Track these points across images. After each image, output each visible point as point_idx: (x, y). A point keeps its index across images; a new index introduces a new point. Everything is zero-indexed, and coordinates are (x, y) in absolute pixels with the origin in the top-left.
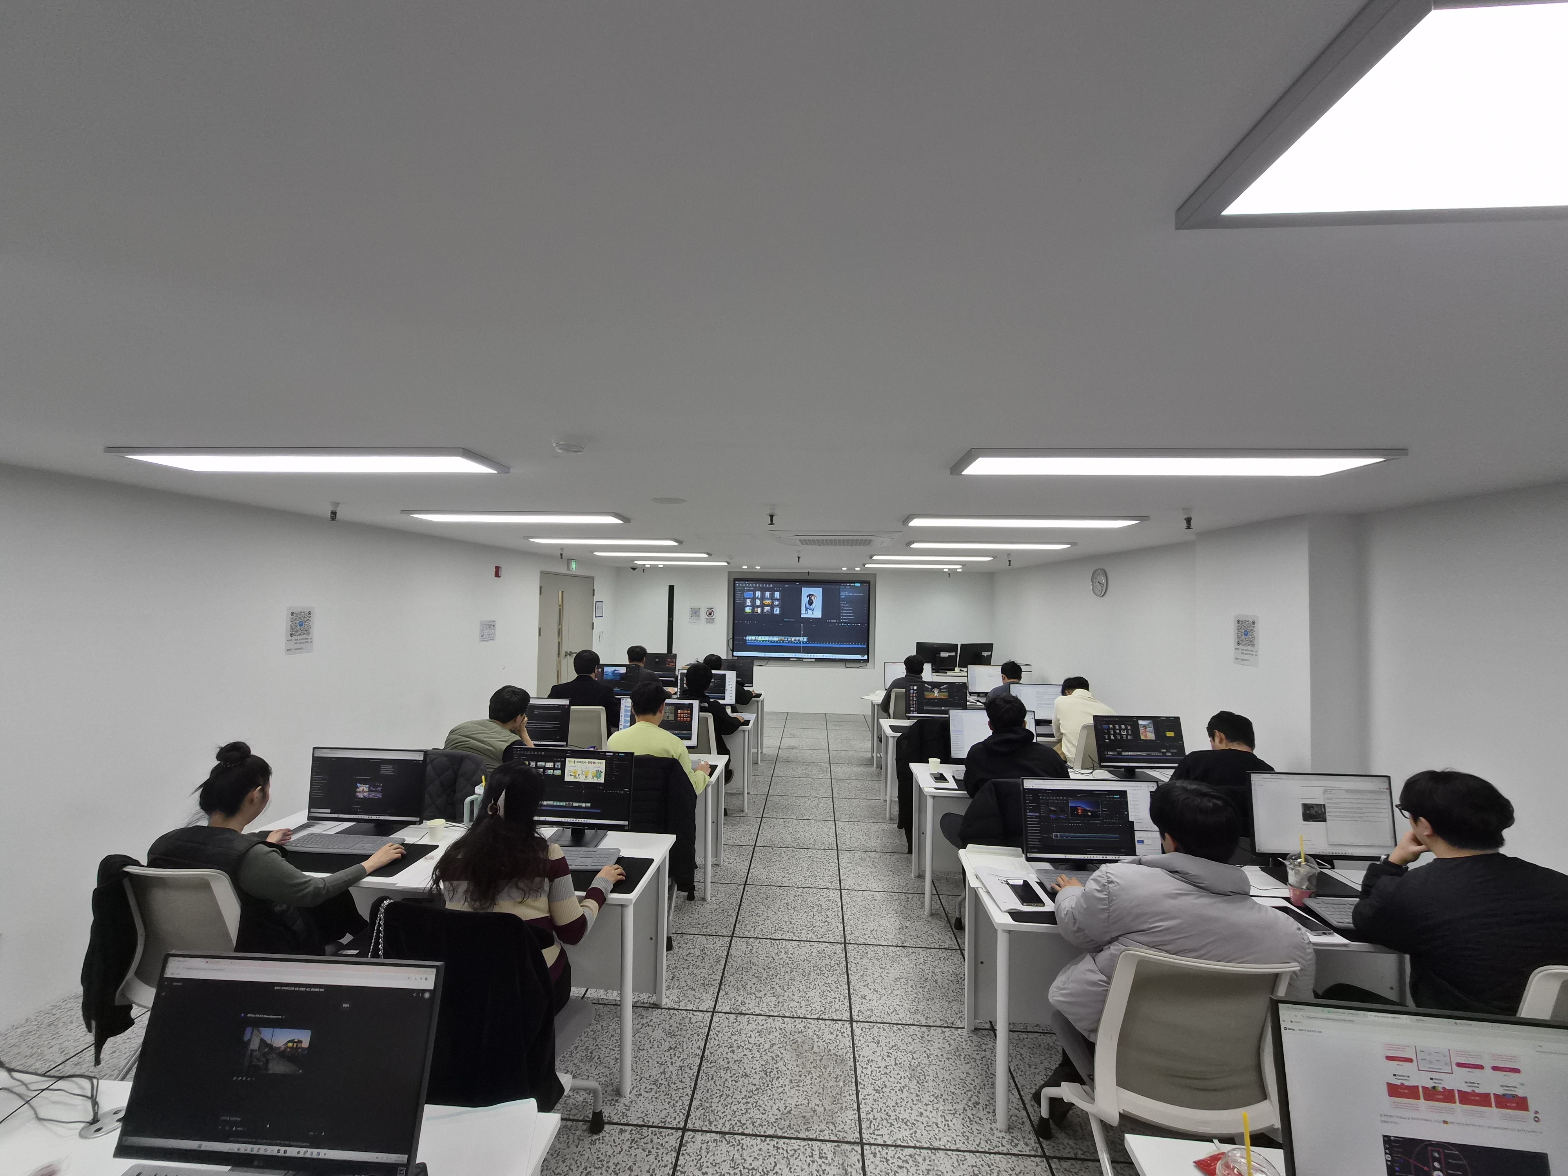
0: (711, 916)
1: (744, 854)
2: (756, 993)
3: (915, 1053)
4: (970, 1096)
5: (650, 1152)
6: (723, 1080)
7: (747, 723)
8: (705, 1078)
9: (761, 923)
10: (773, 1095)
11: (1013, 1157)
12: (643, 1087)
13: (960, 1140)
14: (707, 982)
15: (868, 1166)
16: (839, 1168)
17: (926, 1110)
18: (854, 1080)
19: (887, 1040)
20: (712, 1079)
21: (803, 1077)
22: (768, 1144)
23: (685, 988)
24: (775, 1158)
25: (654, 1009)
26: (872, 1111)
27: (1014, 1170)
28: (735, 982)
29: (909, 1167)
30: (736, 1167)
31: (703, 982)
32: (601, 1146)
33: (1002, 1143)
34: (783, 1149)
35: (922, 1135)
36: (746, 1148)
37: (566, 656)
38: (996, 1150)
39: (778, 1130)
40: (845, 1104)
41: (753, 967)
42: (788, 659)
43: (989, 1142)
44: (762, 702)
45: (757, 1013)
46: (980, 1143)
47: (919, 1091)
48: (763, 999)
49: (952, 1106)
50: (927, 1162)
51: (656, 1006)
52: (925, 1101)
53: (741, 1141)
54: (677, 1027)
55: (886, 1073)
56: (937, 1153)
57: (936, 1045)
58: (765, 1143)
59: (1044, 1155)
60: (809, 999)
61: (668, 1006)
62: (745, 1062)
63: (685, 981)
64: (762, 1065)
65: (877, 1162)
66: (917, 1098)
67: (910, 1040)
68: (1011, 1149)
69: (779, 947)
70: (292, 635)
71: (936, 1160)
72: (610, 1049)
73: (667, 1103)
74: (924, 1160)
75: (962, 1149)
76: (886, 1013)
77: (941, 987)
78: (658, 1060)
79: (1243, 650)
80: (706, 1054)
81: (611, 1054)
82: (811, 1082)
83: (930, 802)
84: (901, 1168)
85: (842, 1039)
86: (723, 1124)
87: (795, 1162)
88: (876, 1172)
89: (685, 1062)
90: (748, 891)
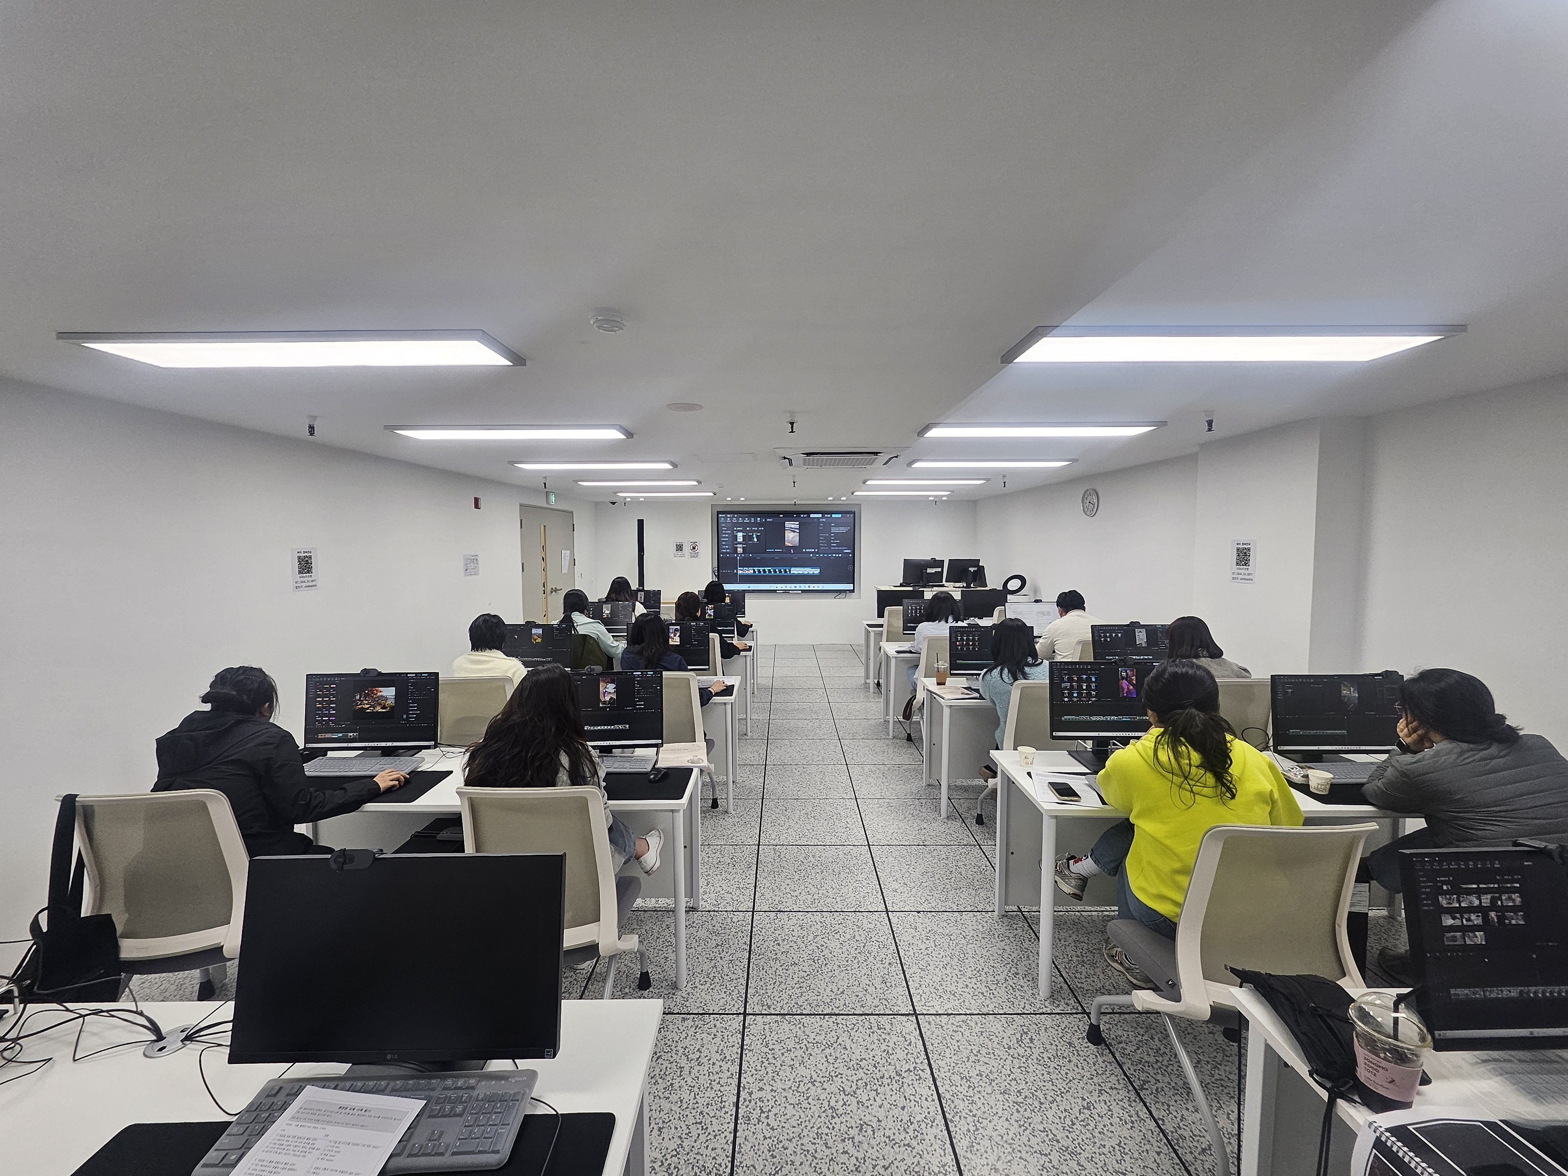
0: (734, 829)
1: (756, 772)
2: (791, 892)
3: (951, 935)
5: (715, 1035)
6: (774, 969)
8: (756, 968)
9: (784, 832)
10: (824, 979)
11: (1057, 1016)
12: (697, 981)
13: (1006, 1005)
14: (741, 886)
15: (925, 1032)
16: (898, 1036)
17: (970, 983)
18: (898, 962)
19: (924, 926)
20: (763, 969)
21: (850, 962)
22: (827, 1021)
23: (722, 892)
24: (836, 1032)
26: (920, 986)
27: (1059, 1026)
28: (770, 885)
29: (963, 1031)
30: (801, 1042)
31: (738, 886)
32: (666, 1033)
33: (1045, 1005)
34: (842, 1024)
35: (970, 1003)
36: (807, 1026)
37: (551, 593)
38: (1041, 1011)
39: (835, 1008)
40: (893, 983)
41: (784, 870)
42: (775, 591)
43: (1033, 1005)
45: (795, 910)
46: (1025, 1006)
47: (961, 967)
48: (799, 897)
49: (994, 977)
50: (979, 1025)
51: (695, 909)
52: (969, 975)
53: (801, 1020)
54: (720, 927)
55: (928, 954)
56: (987, 1018)
57: (971, 928)
58: (825, 1021)
59: (1084, 1013)
60: (844, 895)
61: (708, 909)
62: (792, 952)
63: (721, 886)
64: (809, 954)
65: (933, 1029)
66: (960, 973)
67: (945, 924)
68: (1054, 1009)
69: (806, 852)
71: (987, 1023)
72: (659, 950)
73: (723, 992)
74: (976, 1024)
75: (1009, 1012)
76: (919, 903)
77: (966, 878)
78: (708, 956)
80: (752, 949)
82: (858, 966)
84: (956, 1032)
85: (881, 927)
86: (782, 1007)
87: (855, 1034)
88: (934, 1037)
89: (734, 956)
90: (766, 805)
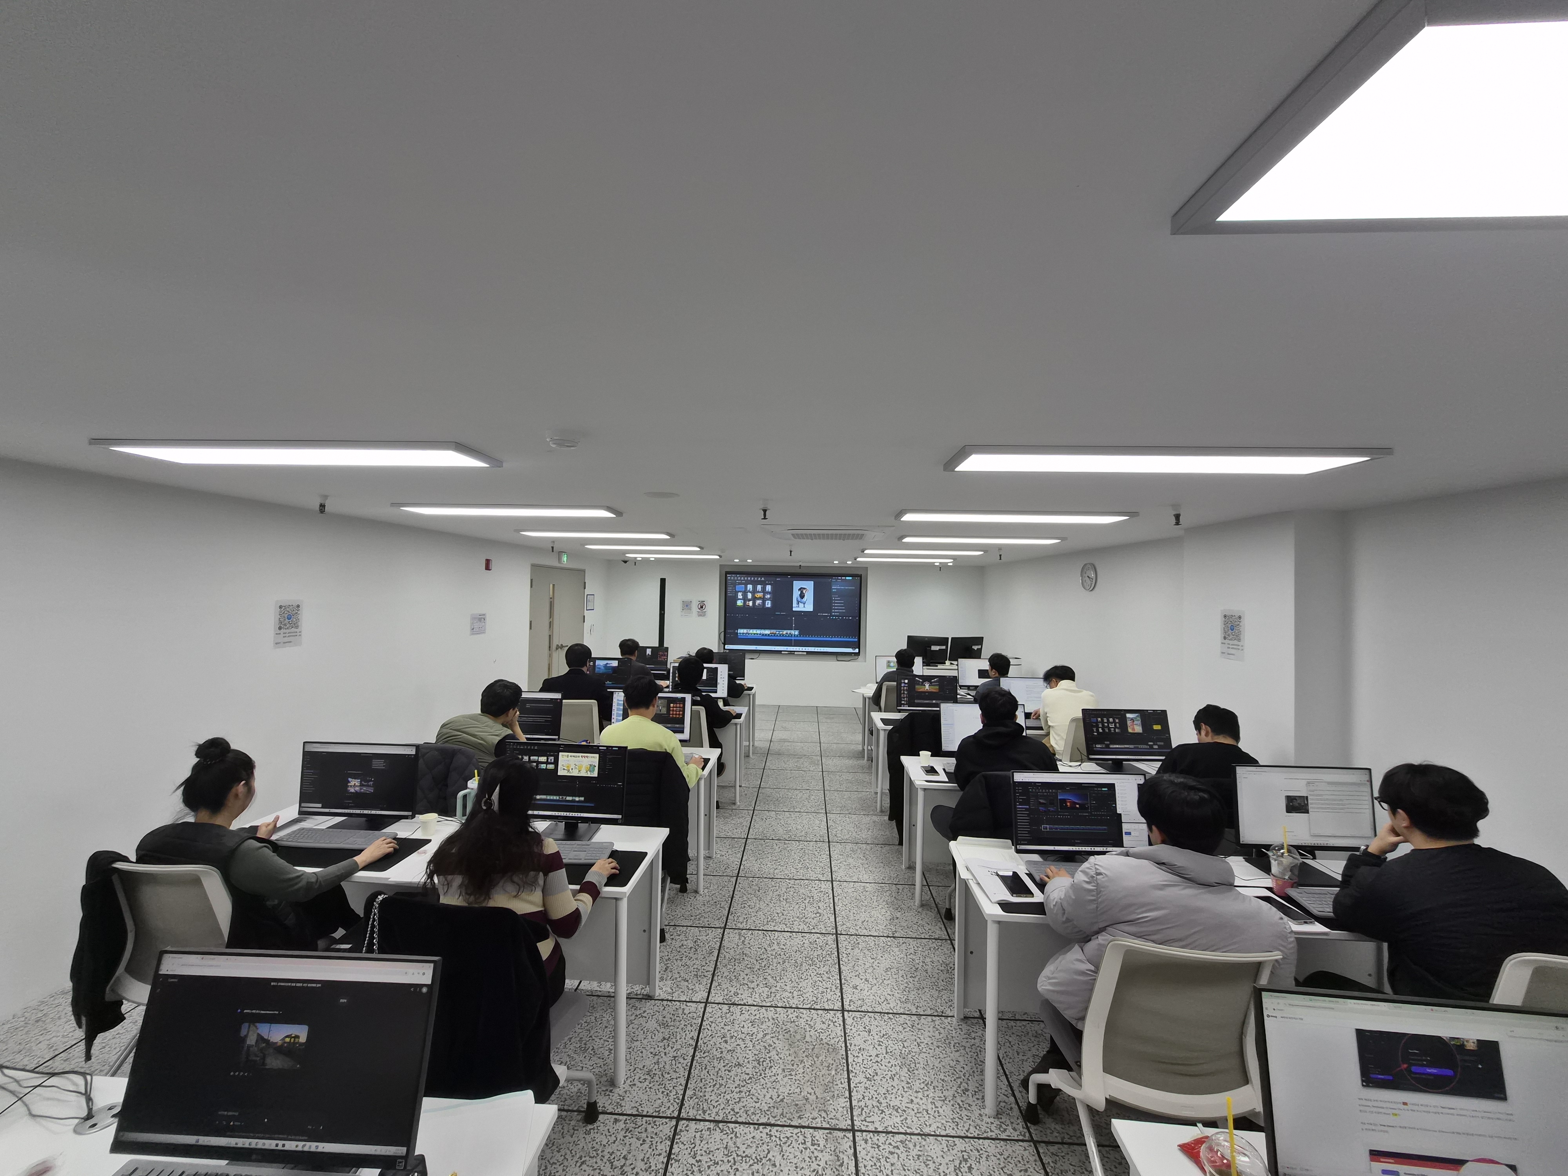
0: (703, 908)
1: (737, 846)
2: (748, 983)
3: (905, 1041)
4: (959, 1083)
5: (644, 1141)
6: (717, 1069)
7: (739, 716)
8: (699, 1068)
9: (753, 914)
10: (766, 1083)
11: (1002, 1142)
12: (637, 1077)
13: (950, 1126)
14: (700, 973)
15: (860, 1152)
16: (831, 1155)
17: (916, 1098)
18: (845, 1069)
19: (878, 1029)
20: (705, 1069)
21: (795, 1066)
22: (761, 1132)
23: (679, 979)
24: (768, 1146)
25: (647, 1001)
26: (863, 1098)
27: (1002, 1154)
28: (728, 974)
29: (900, 1154)
30: (729, 1154)
31: (696, 973)
32: (596, 1136)
33: (990, 1129)
34: (776, 1136)
35: (913, 1121)
36: (739, 1136)
37: (557, 649)
38: (985, 1135)
39: (771, 1118)
40: (837, 1092)
41: (746, 958)
42: (780, 652)
43: (978, 1127)
44: (754, 695)
45: (749, 1003)
46: (969, 1129)
47: (910, 1079)
48: (756, 990)
49: (942, 1093)
50: (918, 1147)
51: (649, 997)
52: (915, 1088)
53: (734, 1130)
54: (671, 1018)
55: (877, 1062)
56: (927, 1139)
57: (926, 1034)
58: (758, 1131)
59: (1032, 1140)
60: (801, 989)
61: (662, 997)
62: (739, 1052)
63: (679, 973)
64: (755, 1055)
65: (869, 1149)
66: (908, 1085)
67: (901, 1028)
68: (1000, 1134)
69: (772, 939)
70: (280, 628)
71: (926, 1146)
72: (605, 1041)
73: (661, 1092)
74: (915, 1146)
75: (952, 1134)
76: (877, 1003)
77: (931, 976)
78: (652, 1050)
79: (1229, 644)
80: (699, 1044)
81: (605, 1045)
82: (803, 1071)
83: (921, 795)
84: (892, 1153)
85: (834, 1029)
86: (717, 1113)
87: (788, 1149)
88: (868, 1158)
89: (678, 1052)
90: (740, 883)
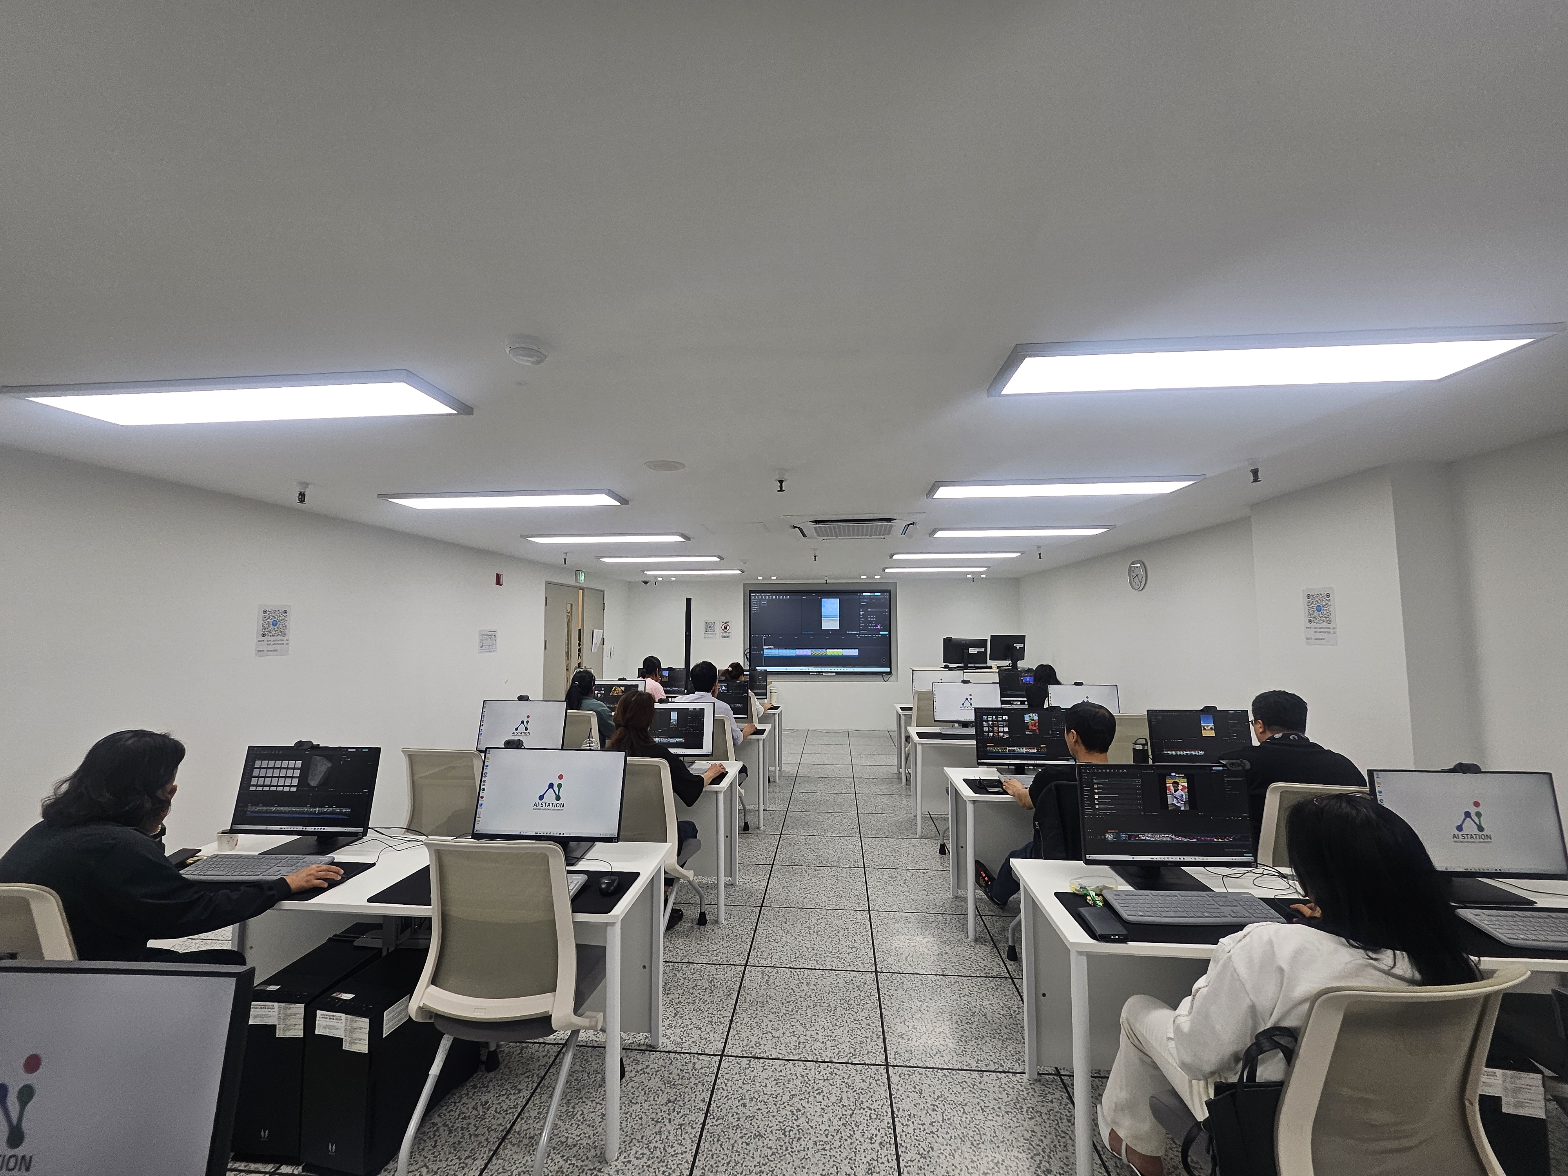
0: (722, 943)
1: (761, 873)
2: (773, 1031)
3: (966, 1105)
4: (1038, 1162)
6: (732, 1142)
8: (710, 1139)
12: (633, 1152)
14: (715, 1019)
18: (893, 1141)
19: (931, 1090)
20: (718, 1140)
21: (830, 1137)
23: (690, 1027)
25: (652, 1053)
28: (748, 1020)
31: (711, 1019)
41: (770, 1001)
42: (807, 672)
45: (773, 1056)
47: (974, 1156)
48: (781, 1039)
51: (652, 1048)
54: (678, 1075)
55: (932, 1132)
57: (991, 1096)
60: (836, 1039)
61: (669, 1048)
62: (759, 1118)
63: (690, 1019)
64: (780, 1122)
67: (959, 1089)
69: (800, 977)
70: (264, 635)
72: (597, 1103)
73: (661, 1172)
76: (928, 1056)
77: (991, 1022)
78: (654, 1116)
79: (1316, 628)
80: (711, 1108)
81: (597, 1109)
82: (839, 1144)
83: (970, 808)
85: (877, 1089)
89: (686, 1119)
90: (764, 914)
